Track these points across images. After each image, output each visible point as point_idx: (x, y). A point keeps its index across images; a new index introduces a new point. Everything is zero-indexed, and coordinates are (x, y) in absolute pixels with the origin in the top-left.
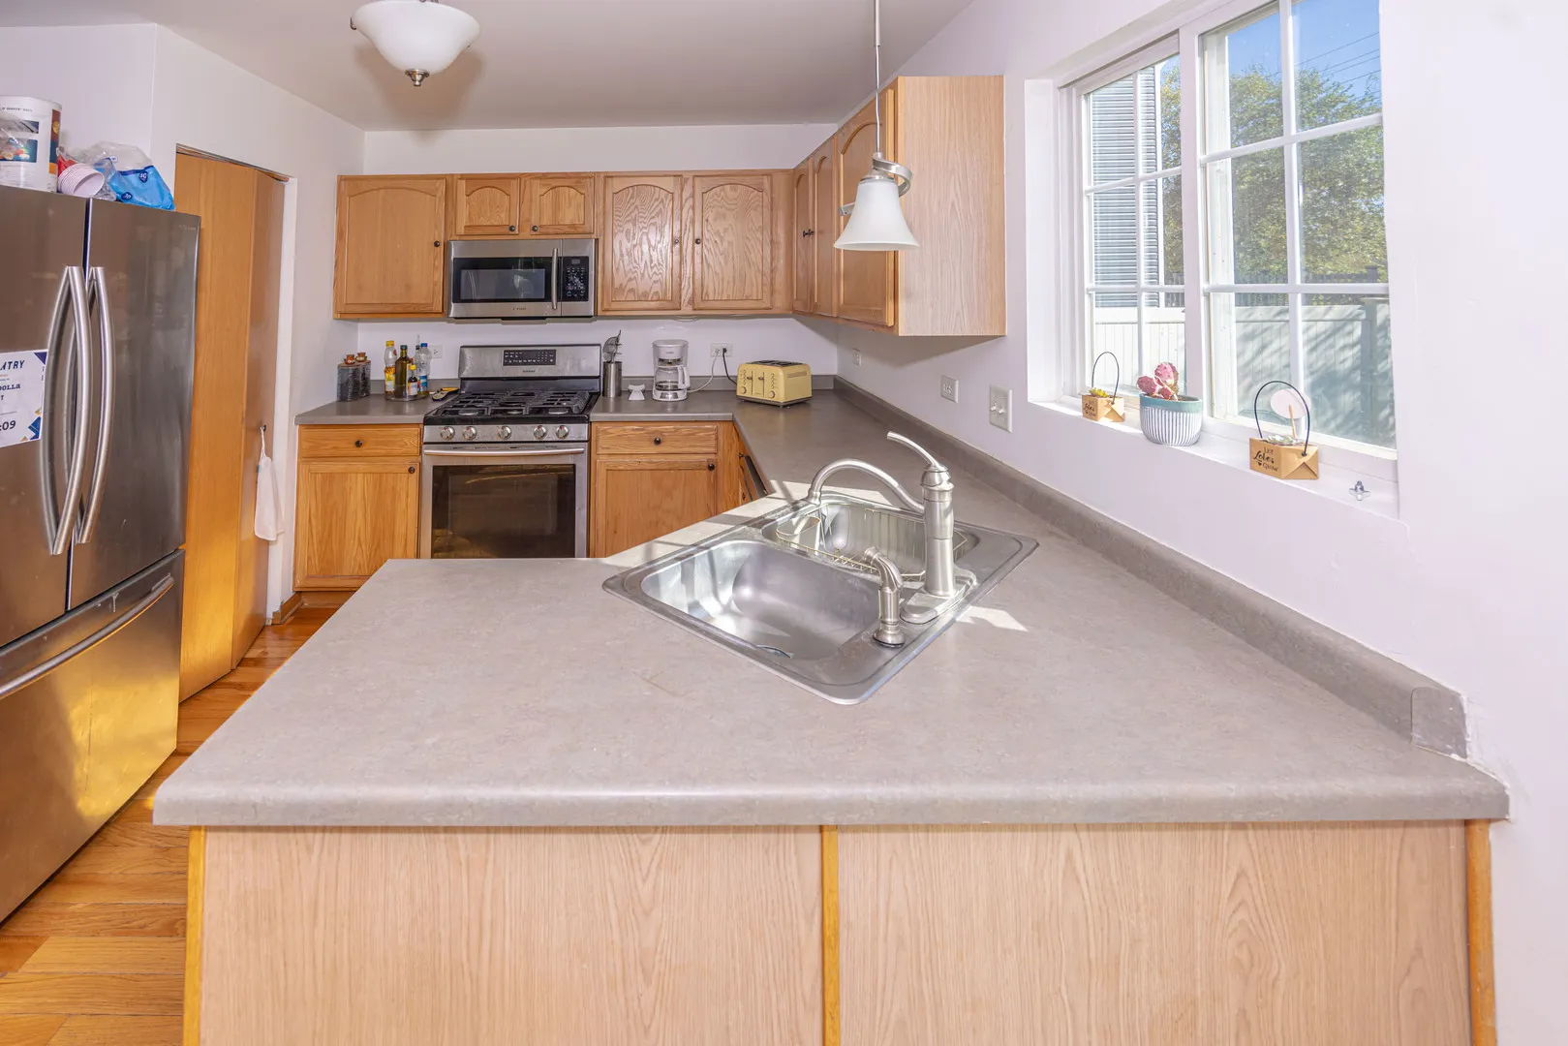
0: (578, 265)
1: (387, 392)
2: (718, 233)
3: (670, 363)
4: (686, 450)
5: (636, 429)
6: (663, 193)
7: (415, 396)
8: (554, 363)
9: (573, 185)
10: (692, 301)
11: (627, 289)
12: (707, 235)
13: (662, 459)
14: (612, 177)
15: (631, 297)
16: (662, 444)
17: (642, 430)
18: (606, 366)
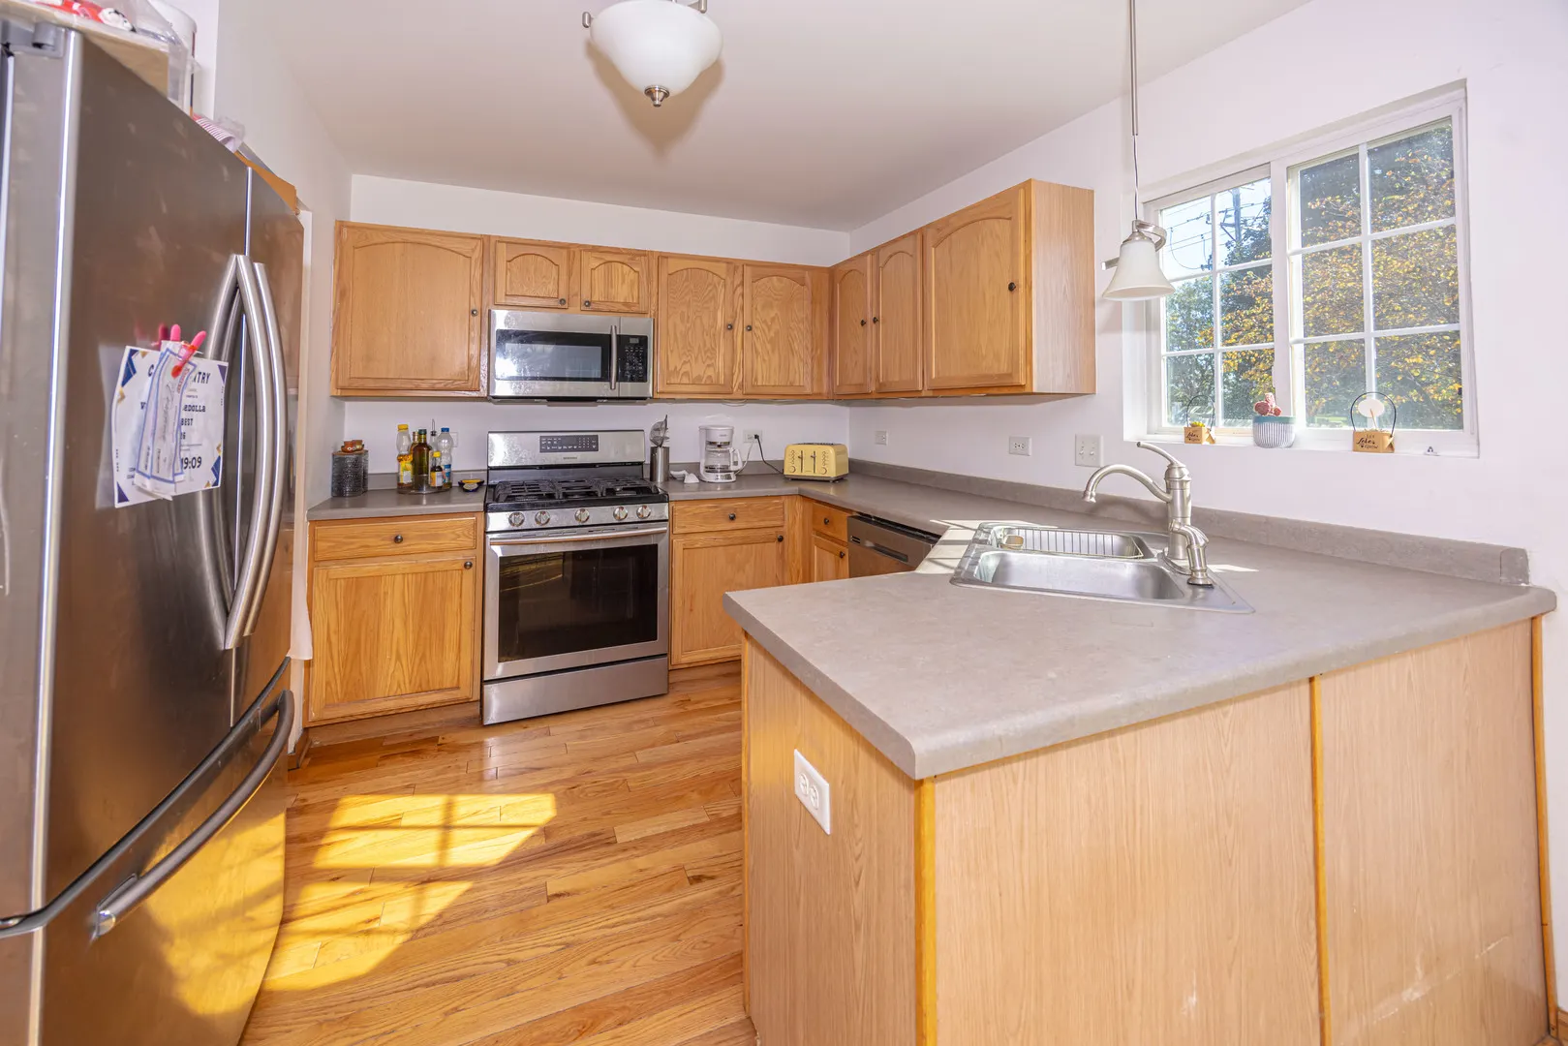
0: (636, 345)
1: (400, 485)
2: (765, 322)
3: (719, 446)
4: (757, 524)
5: (711, 507)
6: (716, 278)
7: (440, 488)
8: (596, 450)
9: (626, 261)
10: (741, 386)
11: (681, 372)
12: (757, 323)
13: (738, 534)
14: (667, 258)
15: (685, 380)
16: (736, 520)
17: (716, 507)
18: (653, 451)
